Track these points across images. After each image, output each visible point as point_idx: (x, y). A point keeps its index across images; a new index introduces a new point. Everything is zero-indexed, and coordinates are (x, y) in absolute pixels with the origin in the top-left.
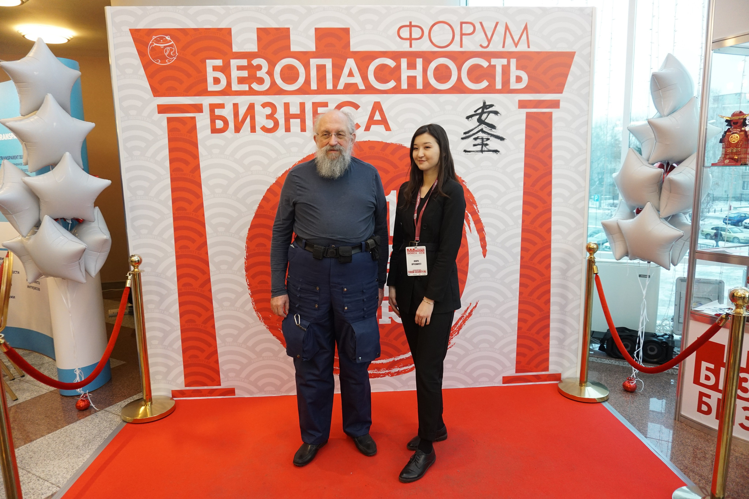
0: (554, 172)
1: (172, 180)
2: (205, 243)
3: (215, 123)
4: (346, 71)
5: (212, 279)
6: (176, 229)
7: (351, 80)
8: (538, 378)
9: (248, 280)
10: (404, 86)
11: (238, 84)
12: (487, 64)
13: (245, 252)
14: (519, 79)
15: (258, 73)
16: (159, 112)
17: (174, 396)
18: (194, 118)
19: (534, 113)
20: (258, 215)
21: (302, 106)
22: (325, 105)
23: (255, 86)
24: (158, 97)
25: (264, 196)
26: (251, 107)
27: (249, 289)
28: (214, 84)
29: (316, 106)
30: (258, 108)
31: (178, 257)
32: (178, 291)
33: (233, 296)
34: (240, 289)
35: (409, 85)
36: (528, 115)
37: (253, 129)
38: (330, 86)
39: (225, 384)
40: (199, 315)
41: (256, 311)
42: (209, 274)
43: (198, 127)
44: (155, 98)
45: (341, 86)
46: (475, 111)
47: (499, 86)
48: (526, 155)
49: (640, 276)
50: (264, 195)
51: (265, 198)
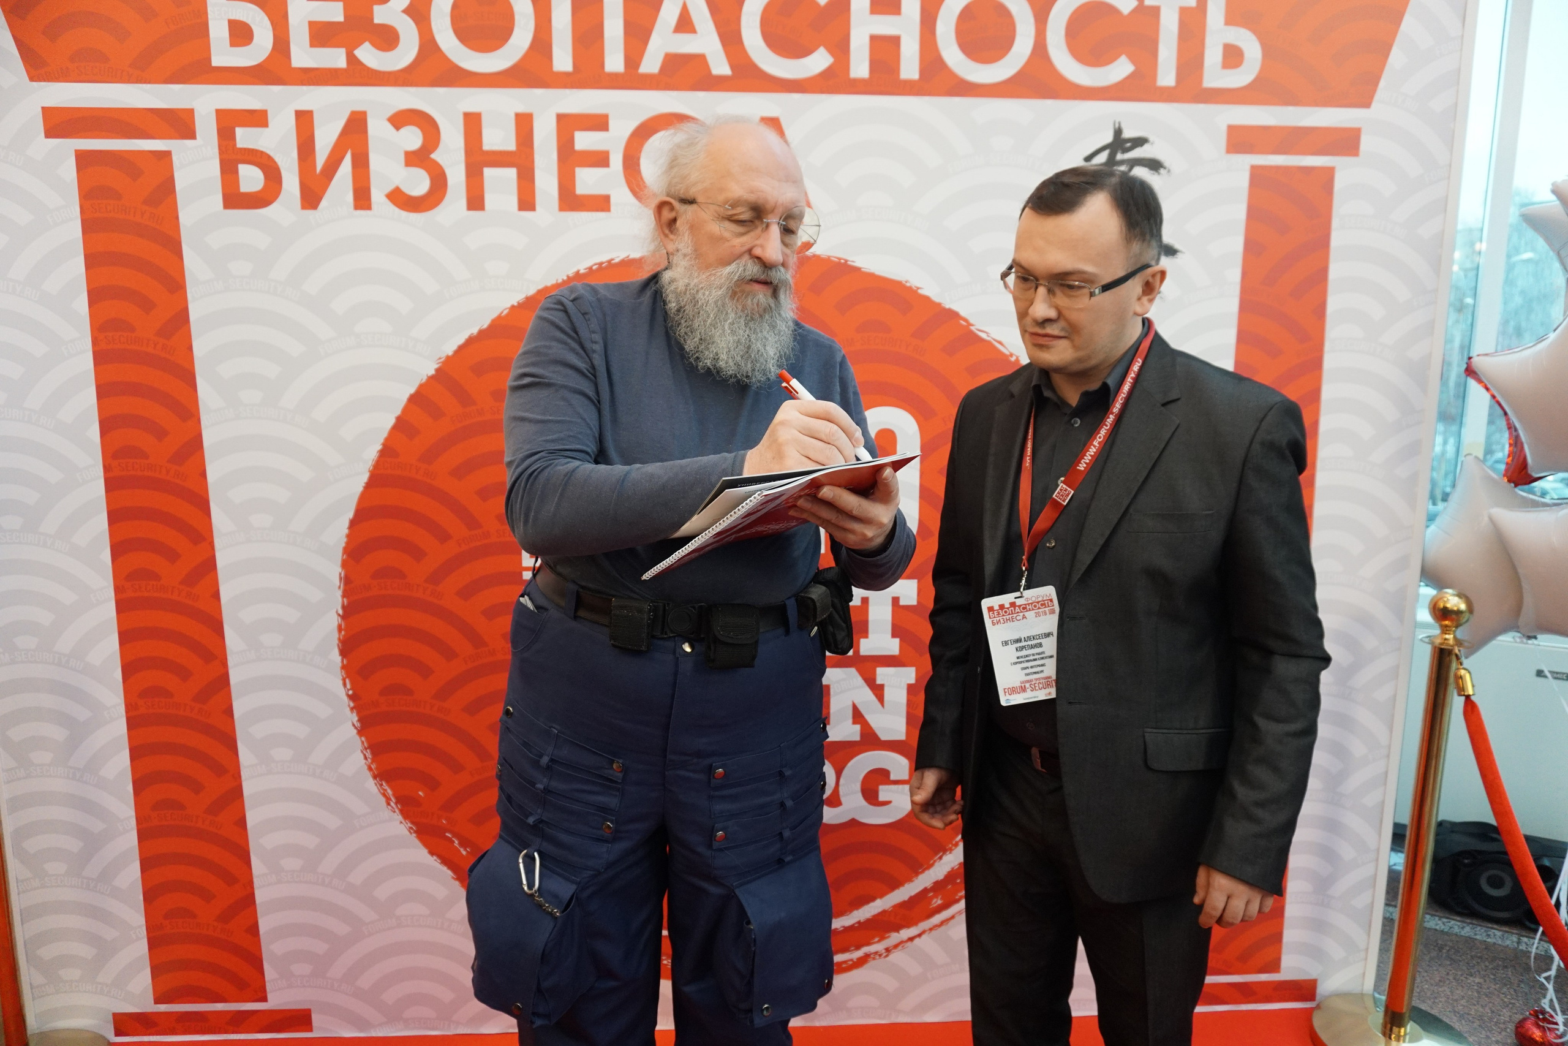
0: (1331, 361)
1: (101, 358)
2: (210, 565)
3: (237, 172)
4: (669, 14)
5: (236, 676)
6: (114, 517)
7: (686, 45)
8: (1246, 992)
9: (347, 681)
10: (860, 68)
11: (312, 45)
12: (1135, 4)
13: (339, 593)
14: (1233, 56)
15: (377, 9)
16: (50, 133)
17: (118, 1033)
18: (168, 154)
19: (1278, 168)
20: (377, 479)
21: (524, 124)
22: (599, 123)
23: (368, 55)
24: (45, 81)
25: (398, 419)
26: (356, 125)
27: (352, 709)
28: (233, 44)
29: (568, 124)
30: (378, 129)
31: (123, 606)
32: (127, 712)
33: (301, 731)
34: (323, 711)
35: (875, 64)
36: (1258, 175)
37: (362, 199)
38: (614, 62)
39: (278, 998)
40: (196, 787)
41: (375, 777)
42: (227, 659)
43: (178, 187)
44: (34, 83)
45: (651, 64)
46: (1088, 159)
47: (1167, 77)
48: (1246, 306)
49: (1540, 673)
50: (398, 412)
51: (402, 425)
